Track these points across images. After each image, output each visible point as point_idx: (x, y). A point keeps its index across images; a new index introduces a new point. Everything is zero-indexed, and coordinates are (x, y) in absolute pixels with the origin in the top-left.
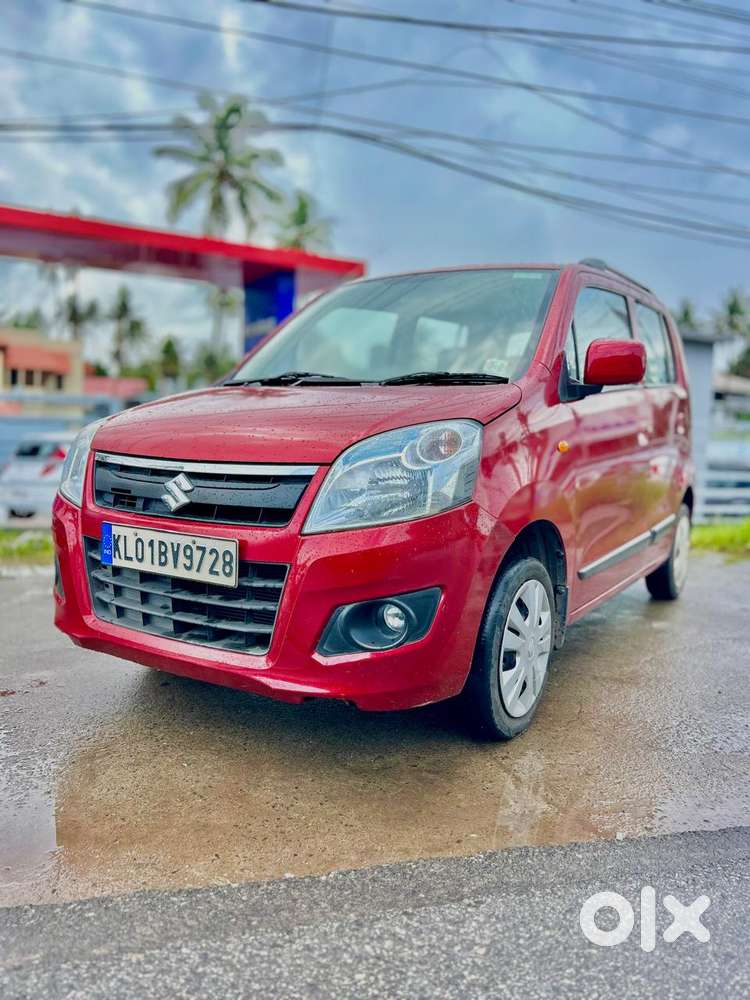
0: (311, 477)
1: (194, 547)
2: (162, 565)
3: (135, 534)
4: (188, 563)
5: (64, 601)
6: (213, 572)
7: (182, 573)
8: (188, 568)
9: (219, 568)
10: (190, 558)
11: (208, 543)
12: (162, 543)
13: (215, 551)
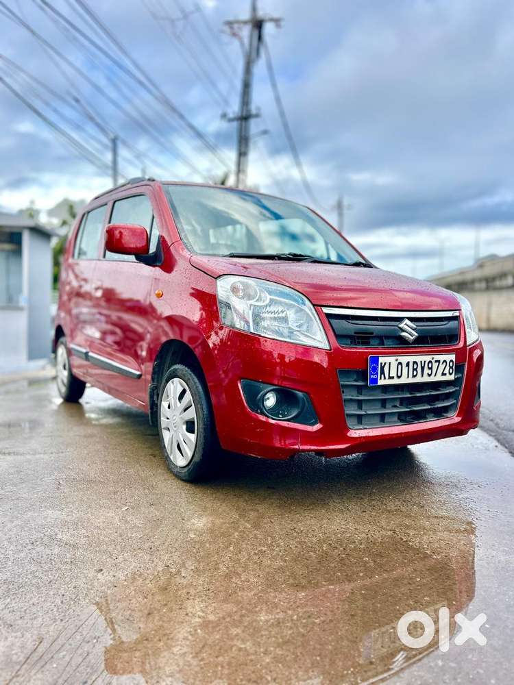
0: (457, 317)
1: (433, 361)
2: (414, 376)
3: (397, 360)
4: (430, 372)
5: (318, 427)
6: (443, 374)
7: (426, 379)
8: (429, 375)
9: (446, 371)
10: (431, 369)
11: (441, 357)
12: (415, 363)
13: (445, 361)
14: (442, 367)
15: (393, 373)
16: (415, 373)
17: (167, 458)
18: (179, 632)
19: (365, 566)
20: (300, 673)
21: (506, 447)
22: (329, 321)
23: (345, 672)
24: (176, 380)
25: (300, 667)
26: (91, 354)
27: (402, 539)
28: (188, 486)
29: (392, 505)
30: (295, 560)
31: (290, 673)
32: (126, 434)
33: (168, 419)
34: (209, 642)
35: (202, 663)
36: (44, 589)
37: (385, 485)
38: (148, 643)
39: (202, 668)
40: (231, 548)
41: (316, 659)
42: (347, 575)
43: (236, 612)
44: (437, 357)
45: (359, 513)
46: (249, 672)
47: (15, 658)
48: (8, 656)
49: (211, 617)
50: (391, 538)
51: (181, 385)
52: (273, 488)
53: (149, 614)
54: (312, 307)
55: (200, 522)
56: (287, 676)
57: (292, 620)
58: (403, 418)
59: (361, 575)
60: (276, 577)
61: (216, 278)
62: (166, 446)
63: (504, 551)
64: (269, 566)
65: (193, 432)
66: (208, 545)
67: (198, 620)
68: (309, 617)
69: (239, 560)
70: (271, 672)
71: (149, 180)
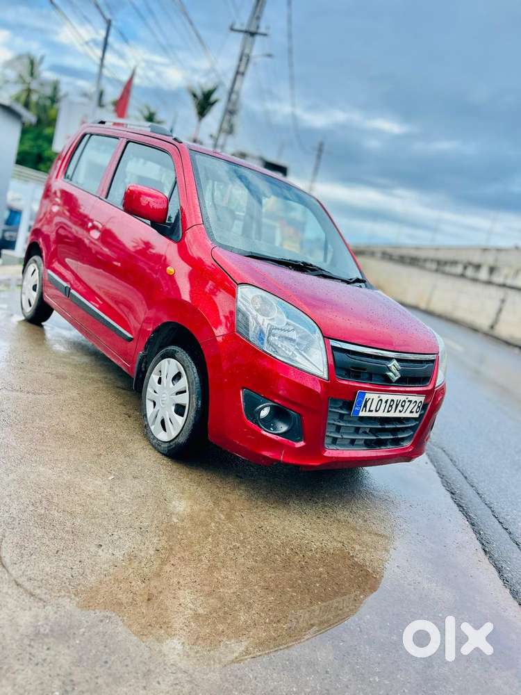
0: (434, 360)
1: (407, 401)
2: (388, 411)
3: (379, 397)
4: (401, 409)
5: (302, 444)
6: (411, 412)
7: (397, 415)
8: (400, 412)
9: (414, 410)
10: (403, 406)
11: (413, 398)
12: (393, 400)
13: (416, 402)
14: (412, 406)
15: (373, 408)
16: (390, 409)
17: (147, 426)
18: (176, 622)
19: (320, 577)
20: (275, 675)
21: (435, 466)
22: (333, 353)
23: (308, 678)
24: (172, 360)
25: (274, 669)
26: (72, 291)
27: (349, 553)
28: (165, 461)
29: (342, 514)
30: (264, 561)
31: (267, 674)
32: (97, 381)
33: (155, 392)
34: (202, 635)
35: (198, 655)
36: (54, 559)
37: (335, 491)
38: (152, 629)
39: (198, 660)
40: (210, 539)
41: (286, 664)
42: (306, 584)
43: (220, 608)
44: (410, 398)
45: (314, 518)
46: (236, 669)
47: (42, 630)
48: (36, 627)
49: (201, 611)
50: (340, 550)
51: (178, 367)
52: (241, 478)
53: (149, 600)
54: (322, 338)
55: (181, 506)
56: (264, 677)
57: (265, 623)
58: (369, 444)
59: (318, 585)
60: (250, 577)
61: (238, 284)
62: (148, 416)
63: (428, 578)
64: (244, 564)
65: (182, 415)
66: (189, 533)
67: (189, 611)
68: (279, 621)
69: (218, 554)
70: (252, 670)
71: (175, 139)
